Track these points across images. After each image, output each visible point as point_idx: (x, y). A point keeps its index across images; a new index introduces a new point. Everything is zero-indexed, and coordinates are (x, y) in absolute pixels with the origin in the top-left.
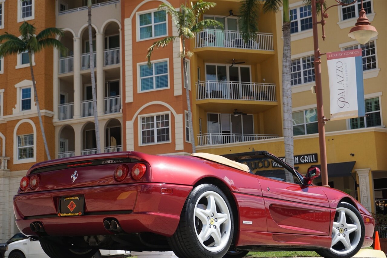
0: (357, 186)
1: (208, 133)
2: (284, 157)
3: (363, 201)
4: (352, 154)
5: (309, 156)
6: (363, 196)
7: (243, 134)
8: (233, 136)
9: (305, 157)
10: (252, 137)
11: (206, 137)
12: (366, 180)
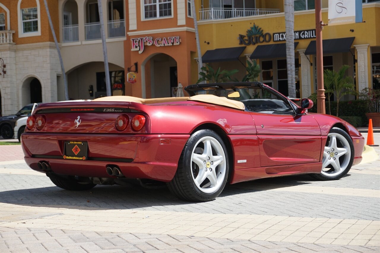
0: (355, 61)
1: (210, 8)
2: (284, 33)
3: (360, 76)
4: (352, 29)
5: (309, 32)
6: (361, 72)
7: (244, 8)
8: (234, 10)
9: (306, 32)
10: (253, 12)
11: (208, 11)
12: (364, 55)
